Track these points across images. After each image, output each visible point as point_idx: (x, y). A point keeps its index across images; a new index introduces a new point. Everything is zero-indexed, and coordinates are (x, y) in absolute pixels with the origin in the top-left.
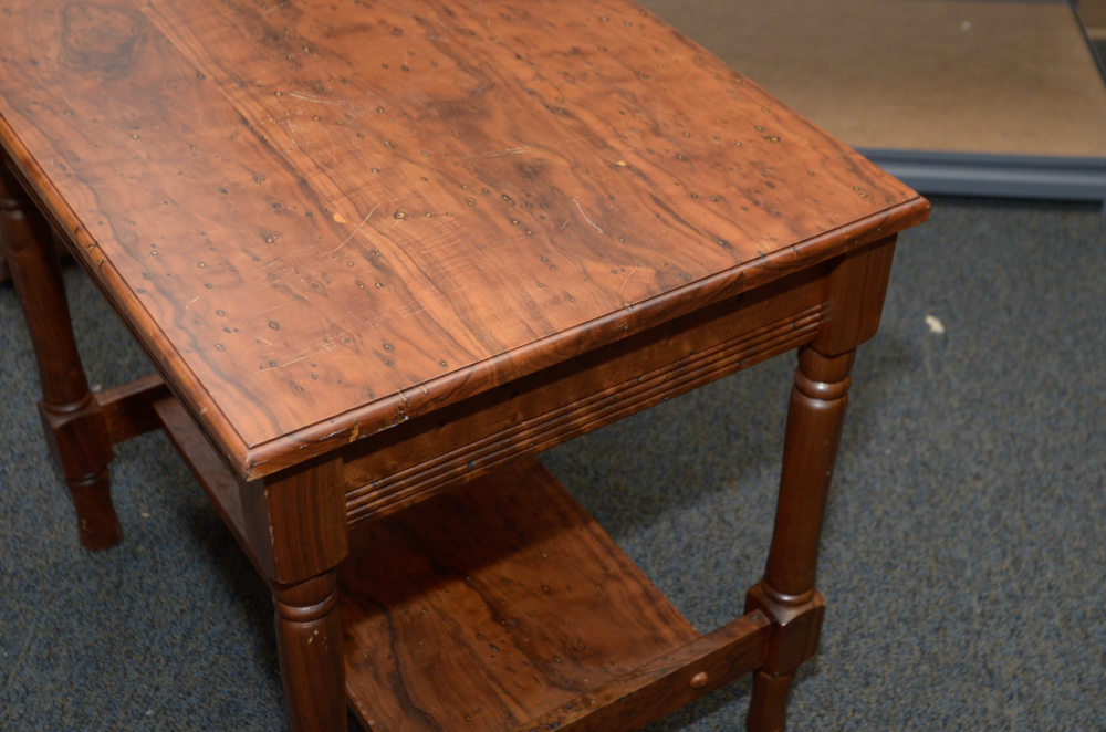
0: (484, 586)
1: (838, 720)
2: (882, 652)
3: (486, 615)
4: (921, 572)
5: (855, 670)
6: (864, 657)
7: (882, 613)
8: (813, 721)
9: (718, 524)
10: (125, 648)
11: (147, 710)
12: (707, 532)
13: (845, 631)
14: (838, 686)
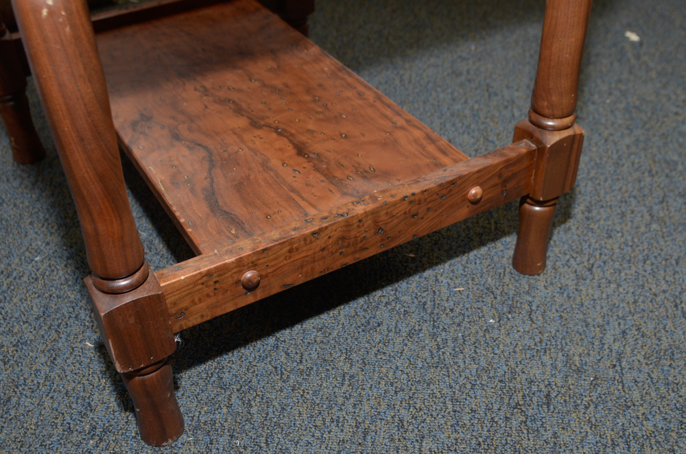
0: (292, 135)
1: (589, 260)
2: (619, 217)
3: (291, 151)
4: (643, 168)
5: (599, 228)
6: (605, 220)
7: (616, 193)
8: (568, 261)
9: (484, 143)
10: (30, 220)
11: (36, 257)
12: (476, 146)
13: (588, 204)
14: (586, 238)
